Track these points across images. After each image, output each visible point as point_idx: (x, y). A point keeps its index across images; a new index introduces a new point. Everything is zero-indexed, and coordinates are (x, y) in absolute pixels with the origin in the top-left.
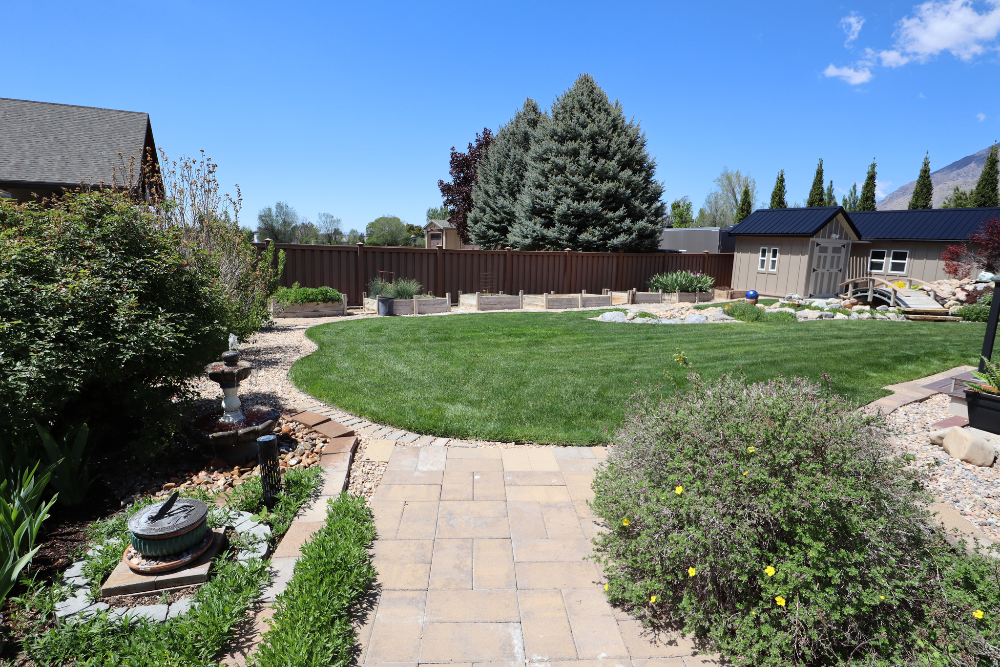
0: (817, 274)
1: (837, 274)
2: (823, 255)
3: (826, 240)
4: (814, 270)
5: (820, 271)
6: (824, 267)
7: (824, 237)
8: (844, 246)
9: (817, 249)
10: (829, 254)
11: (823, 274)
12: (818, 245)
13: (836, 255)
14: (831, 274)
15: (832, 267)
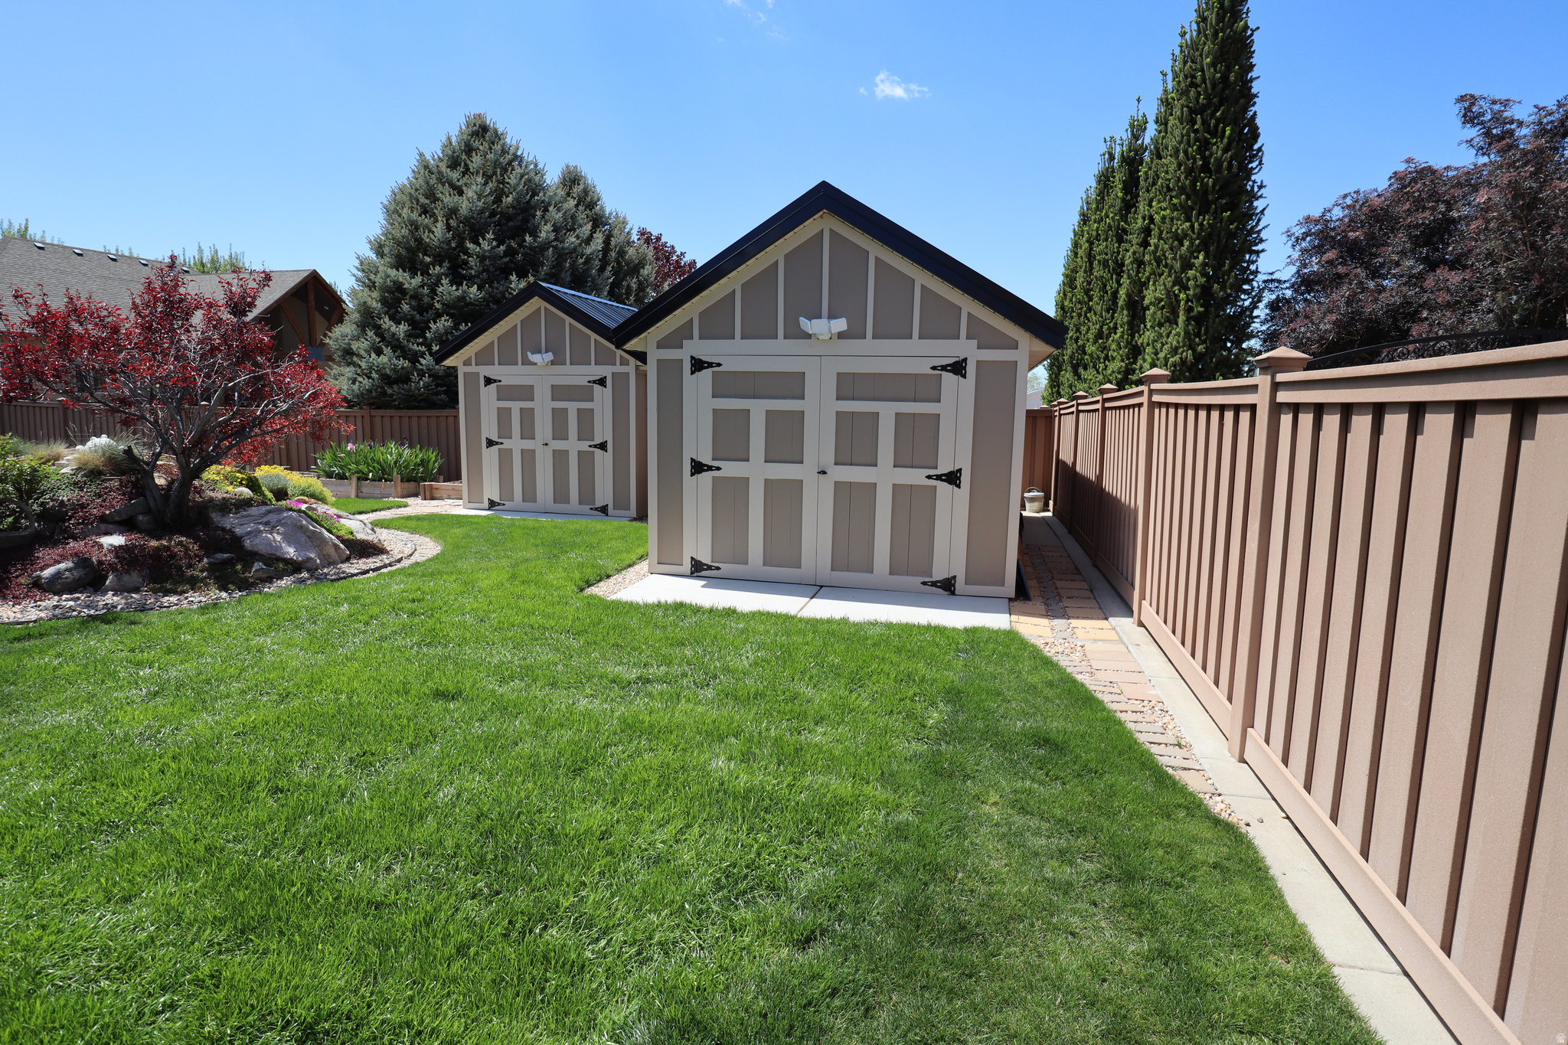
0: (505, 457)
1: (586, 460)
2: (515, 406)
3: (520, 368)
4: (490, 443)
5: (515, 444)
6: (528, 433)
7: (508, 360)
8: (602, 382)
9: (488, 394)
10: (543, 406)
11: (528, 456)
12: (489, 381)
13: (573, 407)
14: (560, 457)
15: (560, 433)
